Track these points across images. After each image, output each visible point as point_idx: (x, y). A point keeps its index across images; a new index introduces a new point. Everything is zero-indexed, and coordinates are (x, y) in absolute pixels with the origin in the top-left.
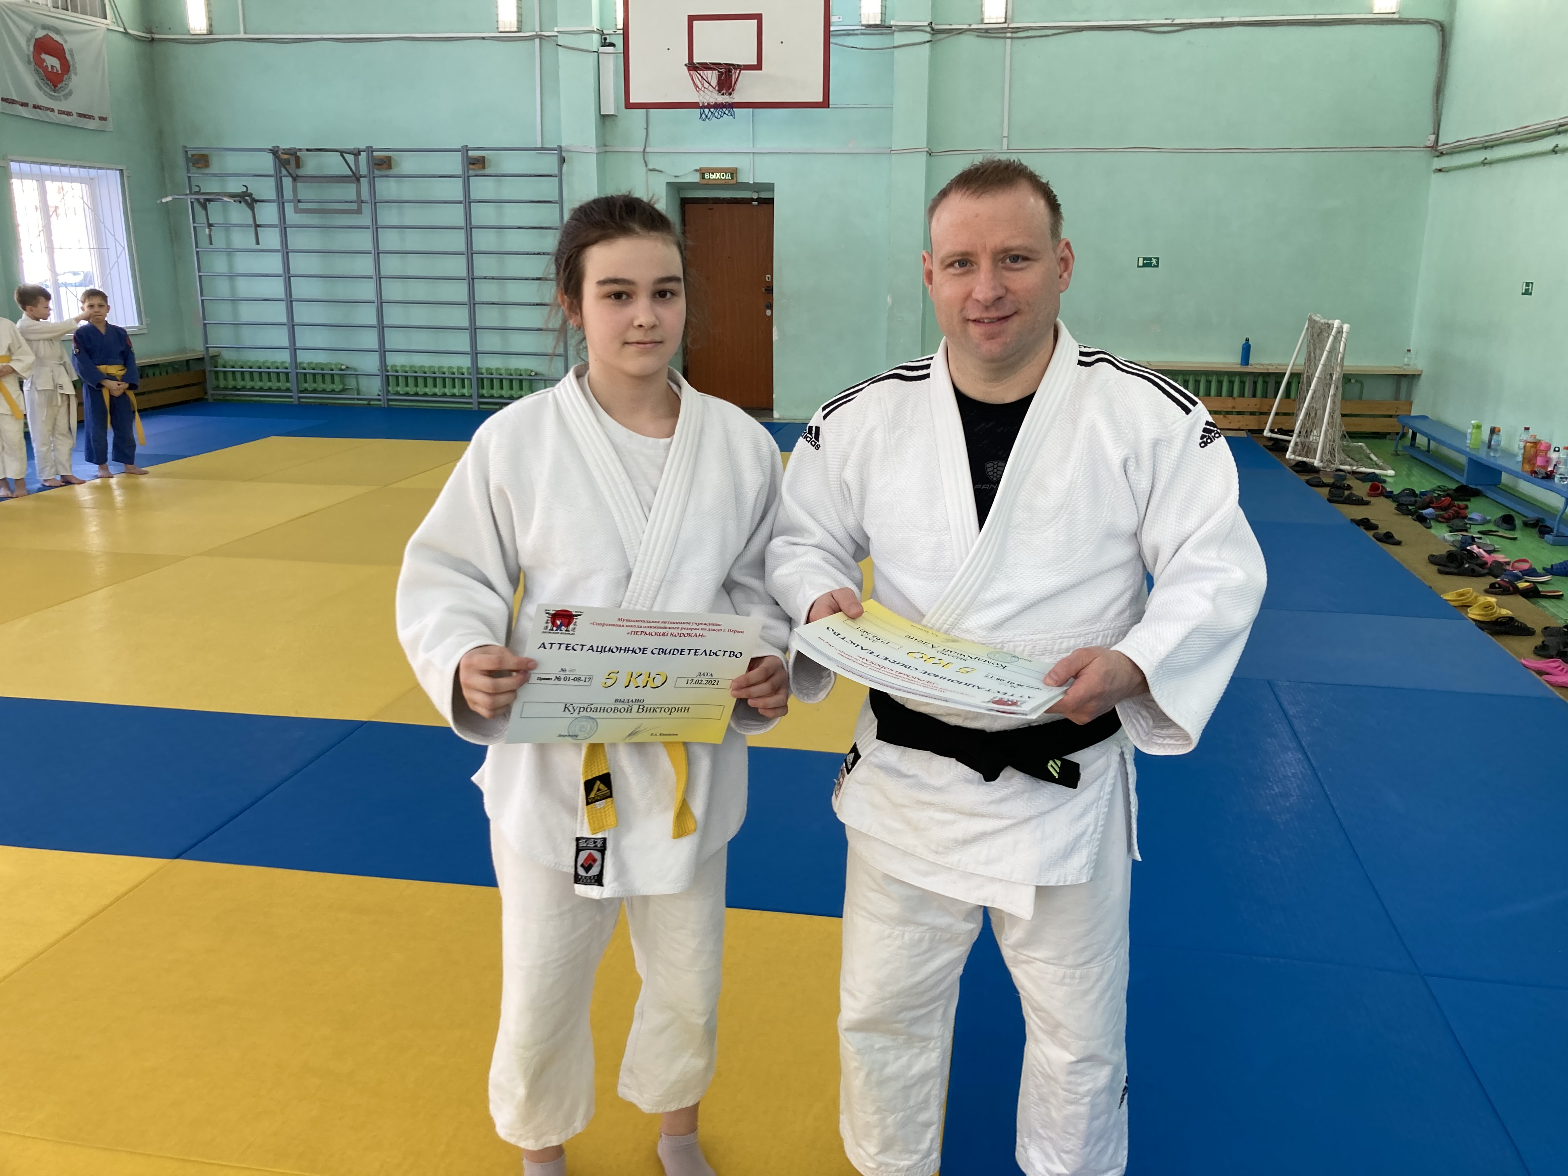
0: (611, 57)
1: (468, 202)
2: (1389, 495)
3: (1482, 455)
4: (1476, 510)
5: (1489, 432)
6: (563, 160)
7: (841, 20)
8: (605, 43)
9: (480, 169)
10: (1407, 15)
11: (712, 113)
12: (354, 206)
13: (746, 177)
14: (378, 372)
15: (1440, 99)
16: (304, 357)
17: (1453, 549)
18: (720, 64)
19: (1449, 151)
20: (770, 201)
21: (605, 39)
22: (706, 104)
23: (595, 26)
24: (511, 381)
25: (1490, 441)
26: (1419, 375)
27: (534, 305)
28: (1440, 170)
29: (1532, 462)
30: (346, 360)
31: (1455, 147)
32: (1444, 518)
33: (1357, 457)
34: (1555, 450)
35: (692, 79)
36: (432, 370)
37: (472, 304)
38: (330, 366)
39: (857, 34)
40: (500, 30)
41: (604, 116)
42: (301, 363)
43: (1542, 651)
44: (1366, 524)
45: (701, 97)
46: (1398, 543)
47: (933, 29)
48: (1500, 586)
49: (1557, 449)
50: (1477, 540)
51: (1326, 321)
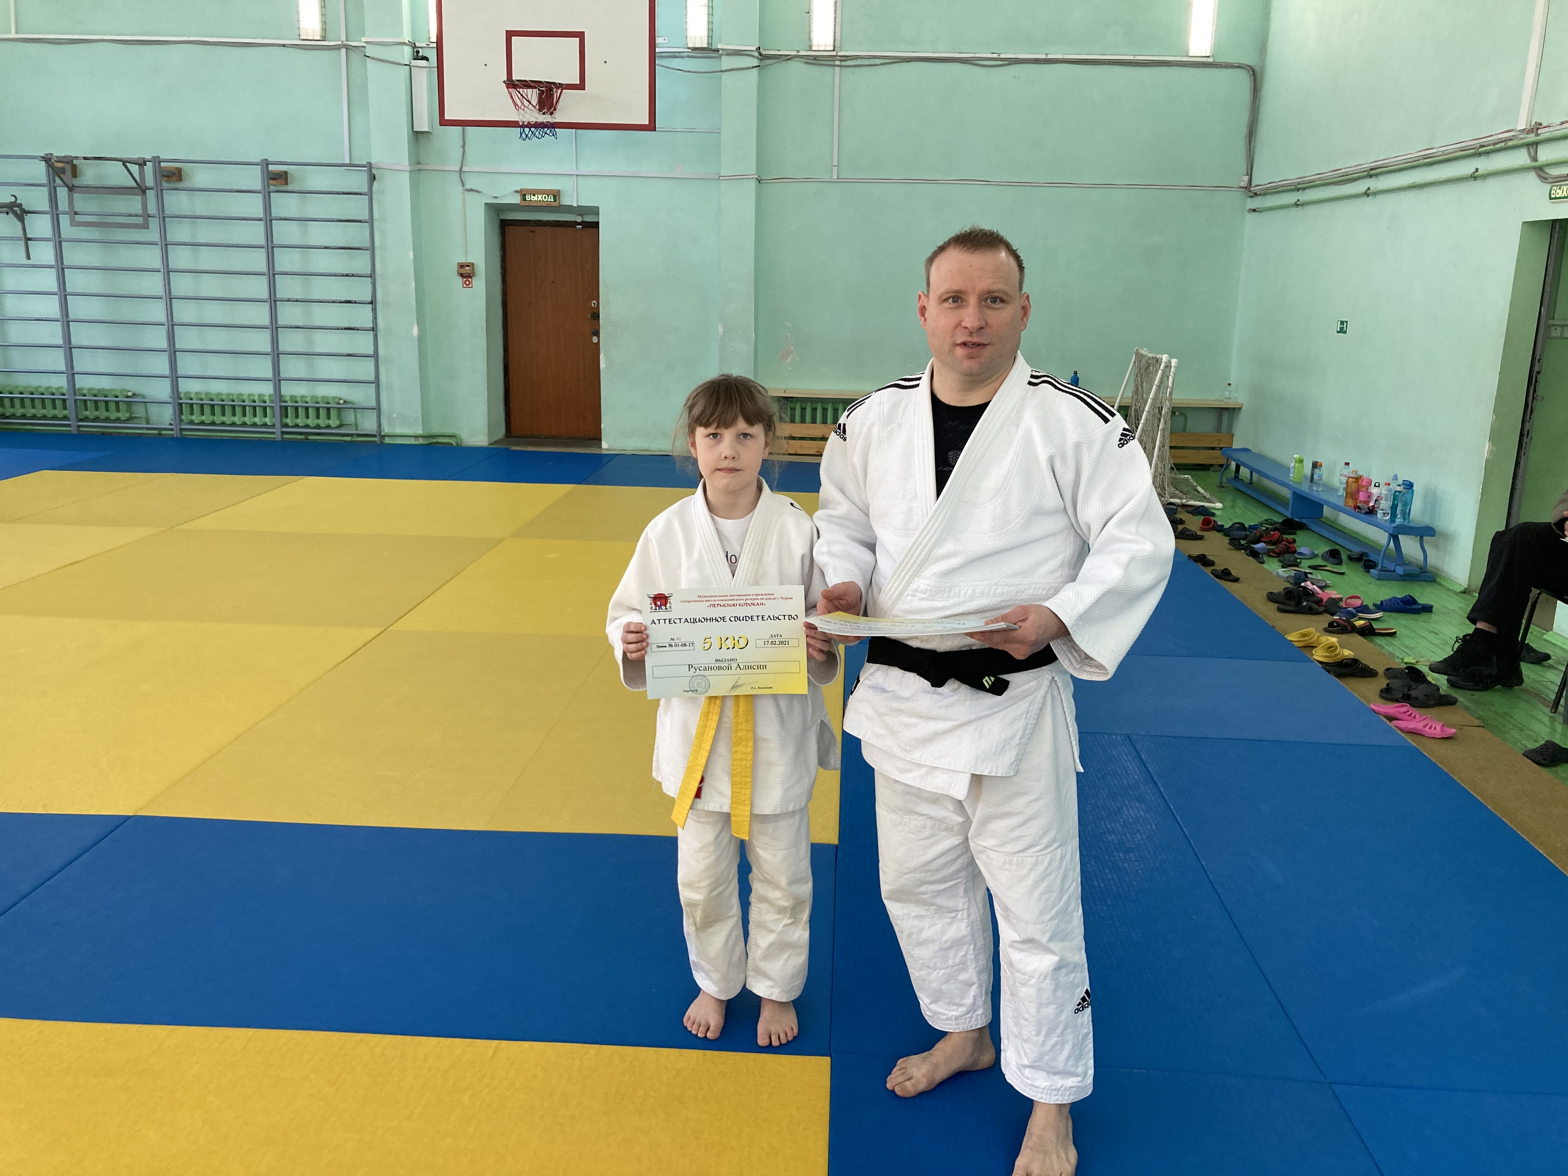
0: (424, 71)
1: (268, 219)
2: (1220, 529)
3: (1305, 488)
4: (1304, 543)
5: (1311, 467)
6: (373, 178)
7: (666, 41)
8: (417, 57)
9: (281, 184)
10: (1220, 59)
11: (533, 132)
12: (140, 220)
13: (568, 200)
14: (170, 400)
15: (1253, 141)
16: (83, 383)
17: (1288, 585)
18: (540, 82)
19: (1262, 192)
20: (596, 225)
21: (418, 52)
22: (526, 123)
23: (407, 38)
24: (318, 409)
25: (1312, 475)
26: (1240, 408)
27: (342, 329)
28: (1254, 210)
29: (1354, 497)
30: (132, 386)
31: (1268, 189)
32: (1275, 552)
33: (1185, 489)
34: (1375, 486)
35: (511, 97)
36: (231, 397)
37: (274, 328)
38: (114, 393)
39: (683, 57)
40: (302, 38)
41: (417, 132)
42: (80, 389)
43: (1387, 694)
44: (1203, 560)
45: (521, 116)
46: (1236, 580)
47: (760, 54)
48: (1338, 625)
49: (1377, 485)
50: (1309, 576)
51: (1154, 356)
